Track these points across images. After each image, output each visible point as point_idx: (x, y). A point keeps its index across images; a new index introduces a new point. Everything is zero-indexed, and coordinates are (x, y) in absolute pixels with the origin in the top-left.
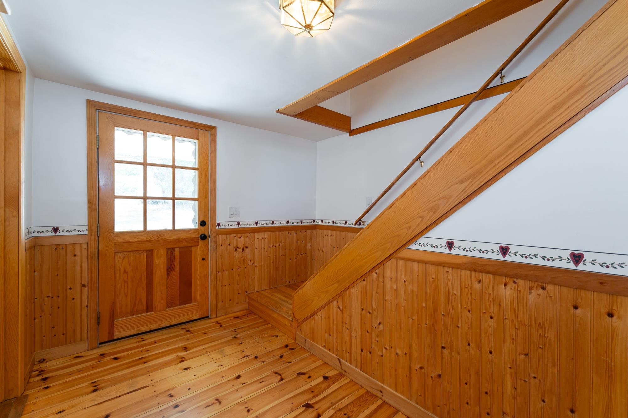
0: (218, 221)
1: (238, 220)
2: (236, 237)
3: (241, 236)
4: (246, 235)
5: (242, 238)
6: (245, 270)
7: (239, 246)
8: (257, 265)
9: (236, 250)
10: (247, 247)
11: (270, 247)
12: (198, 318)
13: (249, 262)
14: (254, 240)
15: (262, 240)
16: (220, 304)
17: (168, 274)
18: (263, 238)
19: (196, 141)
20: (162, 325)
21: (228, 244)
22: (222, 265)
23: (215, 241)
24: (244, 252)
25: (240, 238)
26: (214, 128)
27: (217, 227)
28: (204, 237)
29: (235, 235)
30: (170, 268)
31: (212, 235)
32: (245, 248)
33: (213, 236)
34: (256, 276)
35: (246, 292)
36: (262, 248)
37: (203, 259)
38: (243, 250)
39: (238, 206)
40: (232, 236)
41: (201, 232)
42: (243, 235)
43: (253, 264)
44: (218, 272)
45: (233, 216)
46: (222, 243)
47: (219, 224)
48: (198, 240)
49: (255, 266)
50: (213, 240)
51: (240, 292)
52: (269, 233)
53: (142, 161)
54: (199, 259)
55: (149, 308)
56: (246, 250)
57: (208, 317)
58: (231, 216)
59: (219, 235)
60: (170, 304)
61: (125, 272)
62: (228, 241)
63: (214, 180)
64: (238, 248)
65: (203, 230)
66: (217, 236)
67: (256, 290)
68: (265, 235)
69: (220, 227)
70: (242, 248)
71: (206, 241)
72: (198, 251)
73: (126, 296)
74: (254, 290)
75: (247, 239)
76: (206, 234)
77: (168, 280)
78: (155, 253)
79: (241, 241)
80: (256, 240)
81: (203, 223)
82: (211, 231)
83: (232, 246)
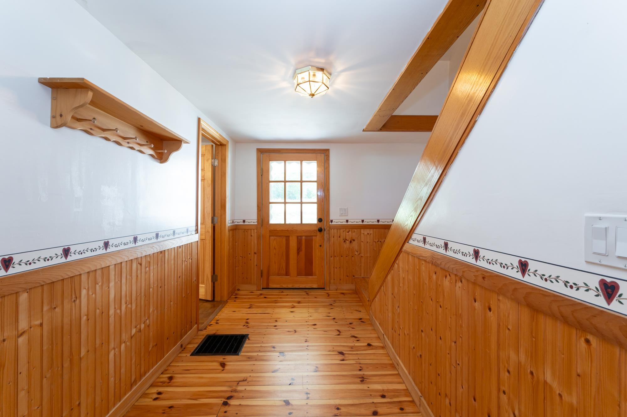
0: (331, 218)
1: (347, 218)
2: (345, 232)
3: (349, 231)
4: (353, 230)
5: (350, 232)
6: (353, 258)
7: (347, 238)
8: (363, 256)
9: (345, 241)
10: (354, 240)
11: (375, 242)
12: (317, 287)
13: (356, 252)
14: (361, 235)
15: (368, 236)
16: (332, 281)
17: (298, 253)
18: (368, 234)
19: (316, 161)
20: (294, 286)
21: (339, 236)
22: (334, 252)
23: (329, 234)
24: (351, 244)
25: (348, 232)
26: (327, 151)
27: (331, 223)
28: (320, 230)
29: (344, 230)
30: (299, 250)
31: (327, 228)
32: (352, 241)
33: (327, 230)
34: (363, 265)
35: (354, 276)
36: (367, 242)
37: (320, 246)
38: (351, 242)
39: (347, 207)
40: (342, 230)
41: (319, 227)
42: (350, 230)
43: (359, 254)
44: (331, 257)
45: (343, 215)
46: (334, 236)
47: (332, 221)
48: (317, 231)
49: (362, 256)
50: (327, 233)
51: (348, 275)
52: (375, 230)
53: (283, 180)
54: (318, 245)
55: (287, 274)
56: (354, 243)
57: (324, 288)
58: (341, 215)
59: (331, 229)
60: (299, 274)
61: (275, 248)
62: (339, 234)
63: (328, 188)
64: (346, 240)
65: (321, 225)
66: (330, 230)
67: (362, 276)
68: (371, 231)
69: (332, 223)
70: (350, 240)
71: (322, 233)
72: (317, 240)
73: (275, 263)
74: (361, 275)
75: (354, 234)
76: (323, 228)
77: (298, 257)
78: (291, 238)
79: (349, 235)
80: (362, 235)
81: (320, 220)
82: (326, 226)
83: (342, 238)
